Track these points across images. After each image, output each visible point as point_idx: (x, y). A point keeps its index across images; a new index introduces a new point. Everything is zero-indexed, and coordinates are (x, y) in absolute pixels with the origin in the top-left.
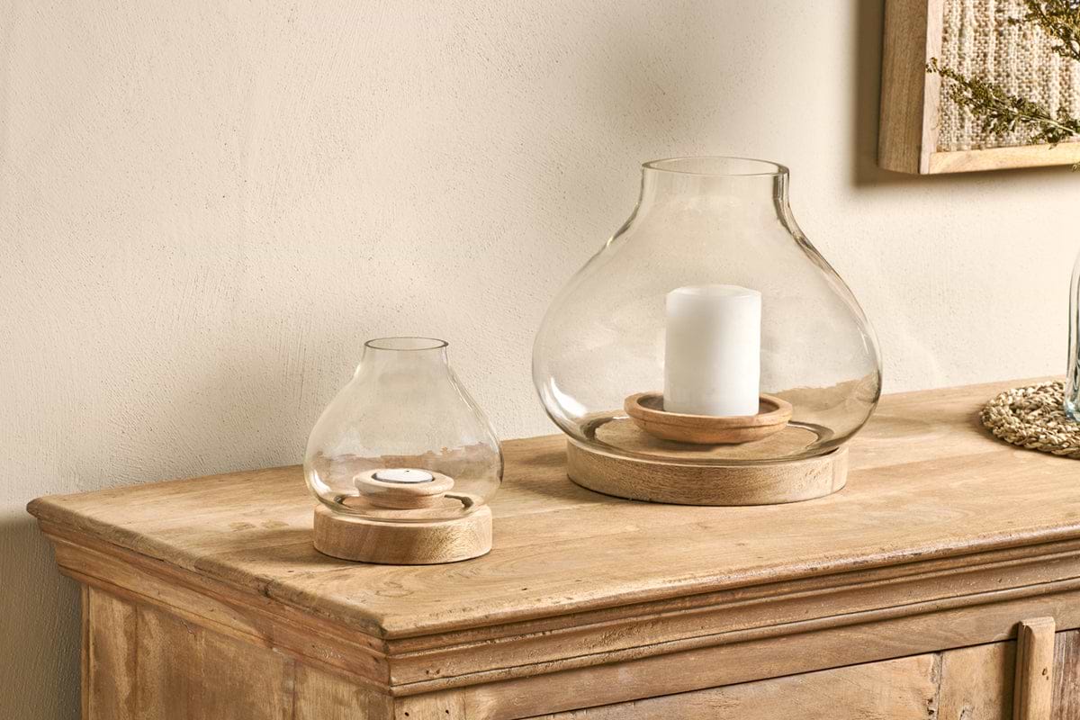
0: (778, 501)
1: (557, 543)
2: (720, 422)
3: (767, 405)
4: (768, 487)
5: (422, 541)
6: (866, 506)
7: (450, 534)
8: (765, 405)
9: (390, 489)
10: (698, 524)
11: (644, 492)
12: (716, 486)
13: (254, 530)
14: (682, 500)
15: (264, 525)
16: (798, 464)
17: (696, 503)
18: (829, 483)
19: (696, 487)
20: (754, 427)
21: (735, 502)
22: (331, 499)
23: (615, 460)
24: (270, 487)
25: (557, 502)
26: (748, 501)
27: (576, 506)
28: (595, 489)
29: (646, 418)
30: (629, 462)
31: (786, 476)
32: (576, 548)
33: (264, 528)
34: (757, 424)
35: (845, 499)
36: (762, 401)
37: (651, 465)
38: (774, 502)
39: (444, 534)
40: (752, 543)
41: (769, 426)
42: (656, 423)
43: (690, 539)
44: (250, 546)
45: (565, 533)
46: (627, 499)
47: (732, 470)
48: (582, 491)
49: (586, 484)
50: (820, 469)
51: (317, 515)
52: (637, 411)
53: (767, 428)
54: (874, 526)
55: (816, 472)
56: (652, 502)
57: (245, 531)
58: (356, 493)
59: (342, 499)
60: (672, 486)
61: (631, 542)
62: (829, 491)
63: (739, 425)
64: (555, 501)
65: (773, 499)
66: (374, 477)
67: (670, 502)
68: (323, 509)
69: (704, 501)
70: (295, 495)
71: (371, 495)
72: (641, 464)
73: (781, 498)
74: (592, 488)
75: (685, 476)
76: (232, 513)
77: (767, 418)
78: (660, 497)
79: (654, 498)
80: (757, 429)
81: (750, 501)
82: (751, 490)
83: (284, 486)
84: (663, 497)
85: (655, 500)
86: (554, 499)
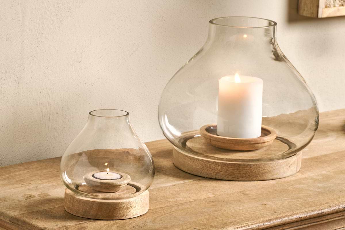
0: (274, 178)
1: (179, 205)
2: (246, 141)
3: (265, 132)
4: (270, 172)
5: (120, 209)
6: (314, 180)
7: (132, 205)
8: (264, 132)
9: (101, 183)
10: (241, 192)
11: (213, 175)
12: (246, 172)
13: (35, 198)
14: (230, 178)
15: (39, 196)
16: (282, 161)
17: (236, 180)
18: (295, 169)
19: (237, 172)
20: (261, 143)
21: (254, 179)
22: (73, 187)
23: (198, 159)
24: (38, 172)
25: (172, 179)
26: (260, 179)
27: (182, 182)
28: (188, 172)
29: (211, 139)
30: (205, 161)
31: (277, 167)
32: (188, 208)
33: (40, 198)
34: (263, 142)
35: (304, 176)
36: (263, 129)
37: (215, 162)
38: (272, 178)
39: (129, 205)
40: (270, 204)
41: (267, 142)
42: (216, 141)
43: (240, 201)
44: (35, 209)
45: (181, 198)
46: (204, 177)
47: (253, 165)
48: (182, 173)
49: (184, 169)
50: (292, 163)
51: (66, 194)
52: (206, 135)
53: (266, 143)
54: (322, 193)
55: (290, 164)
56: (216, 179)
57: (31, 199)
58: (84, 183)
59: (77, 187)
60: (225, 172)
61: (213, 204)
62: (295, 172)
63: (255, 142)
64: (171, 179)
65: (271, 178)
66: (93, 176)
67: (224, 179)
68: (69, 191)
69: (240, 179)
70: (51, 177)
71: (93, 186)
72: (211, 162)
73: (275, 177)
74: (187, 171)
75: (232, 167)
76: (23, 189)
77: (266, 139)
78: (220, 177)
79: (217, 177)
80: (262, 144)
81: (262, 179)
82: (262, 174)
83: (44, 171)
84: (221, 176)
85: (218, 178)
86: (171, 178)
